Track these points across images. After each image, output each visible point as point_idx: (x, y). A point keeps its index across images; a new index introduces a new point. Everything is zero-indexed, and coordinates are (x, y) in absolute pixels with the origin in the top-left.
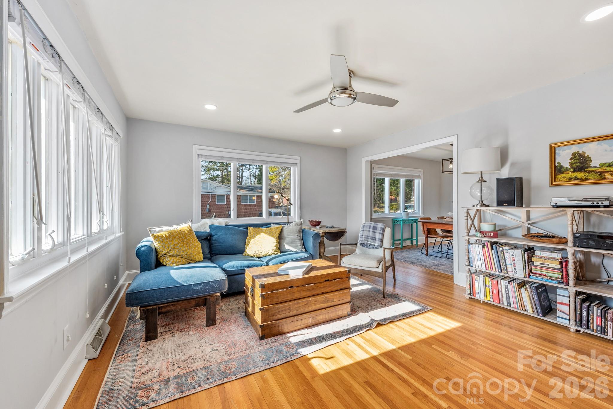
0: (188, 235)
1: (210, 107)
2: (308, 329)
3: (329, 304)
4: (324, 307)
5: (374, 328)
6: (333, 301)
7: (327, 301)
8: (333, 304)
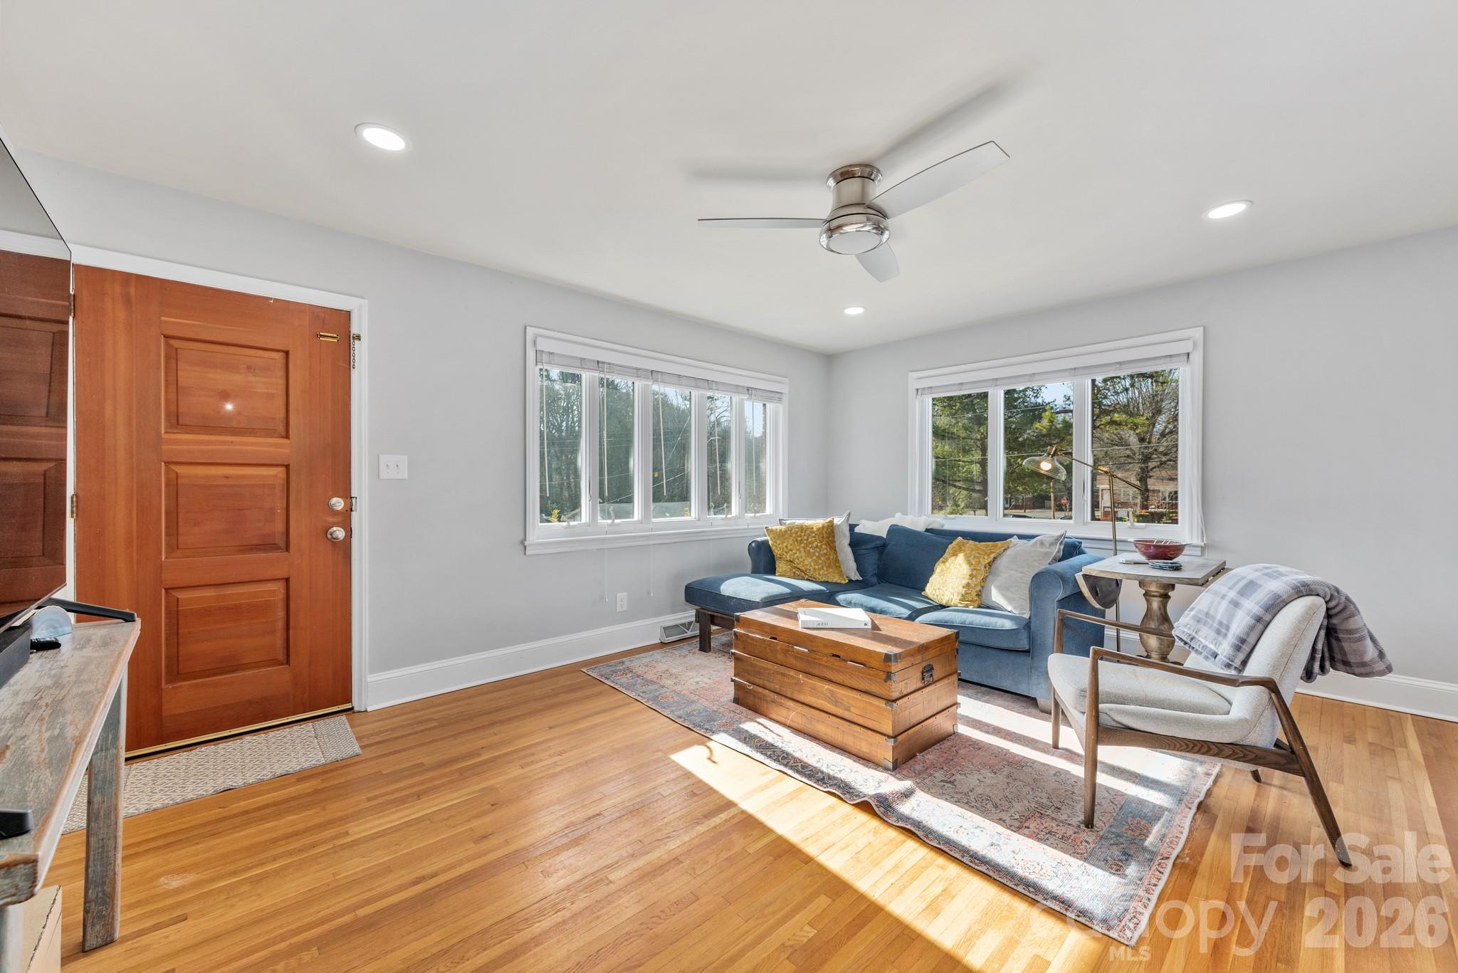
0: (814, 535)
1: (854, 311)
2: (792, 732)
3: (840, 712)
4: (828, 710)
5: (852, 803)
6: (848, 709)
7: (836, 703)
8: (846, 715)
